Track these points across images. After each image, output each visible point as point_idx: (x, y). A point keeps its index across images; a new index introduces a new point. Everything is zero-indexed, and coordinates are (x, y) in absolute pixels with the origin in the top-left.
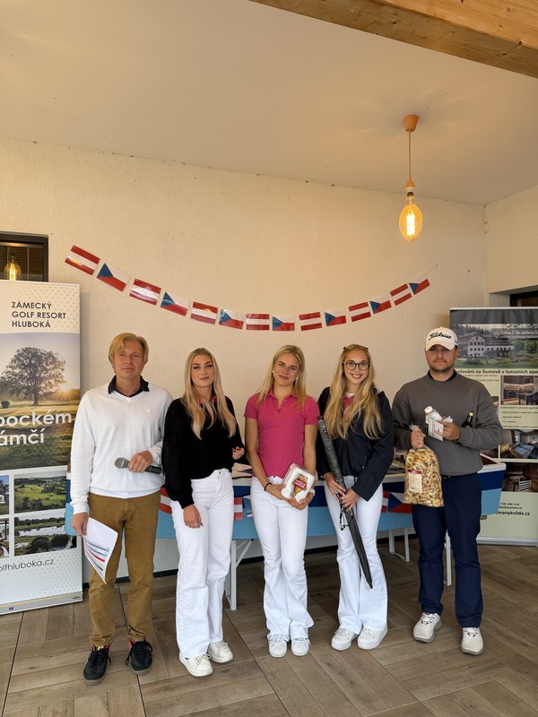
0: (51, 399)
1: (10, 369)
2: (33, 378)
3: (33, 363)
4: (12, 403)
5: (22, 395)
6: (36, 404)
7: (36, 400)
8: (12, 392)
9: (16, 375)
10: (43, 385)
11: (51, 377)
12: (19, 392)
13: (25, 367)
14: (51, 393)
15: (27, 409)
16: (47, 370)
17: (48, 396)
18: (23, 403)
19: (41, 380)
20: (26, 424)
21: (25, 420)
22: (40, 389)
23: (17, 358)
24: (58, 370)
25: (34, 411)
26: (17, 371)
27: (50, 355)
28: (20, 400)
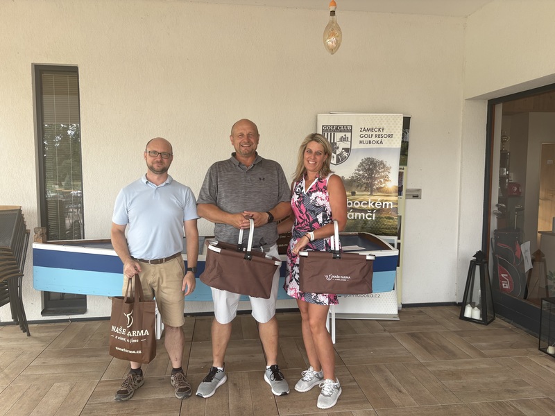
0: (380, 192)
1: (357, 172)
2: (371, 177)
3: (371, 168)
4: (357, 193)
5: (363, 188)
6: (371, 195)
7: (372, 192)
8: (358, 186)
9: (360, 175)
10: (376, 182)
11: (381, 177)
12: (362, 186)
13: (366, 170)
14: (381, 188)
15: (366, 197)
16: (379, 173)
17: (379, 189)
18: (364, 193)
19: (375, 179)
20: (365, 207)
21: (364, 204)
22: (374, 185)
23: (362, 164)
24: (386, 173)
25: (370, 199)
26: (361, 173)
27: (382, 163)
28: (362, 191)
